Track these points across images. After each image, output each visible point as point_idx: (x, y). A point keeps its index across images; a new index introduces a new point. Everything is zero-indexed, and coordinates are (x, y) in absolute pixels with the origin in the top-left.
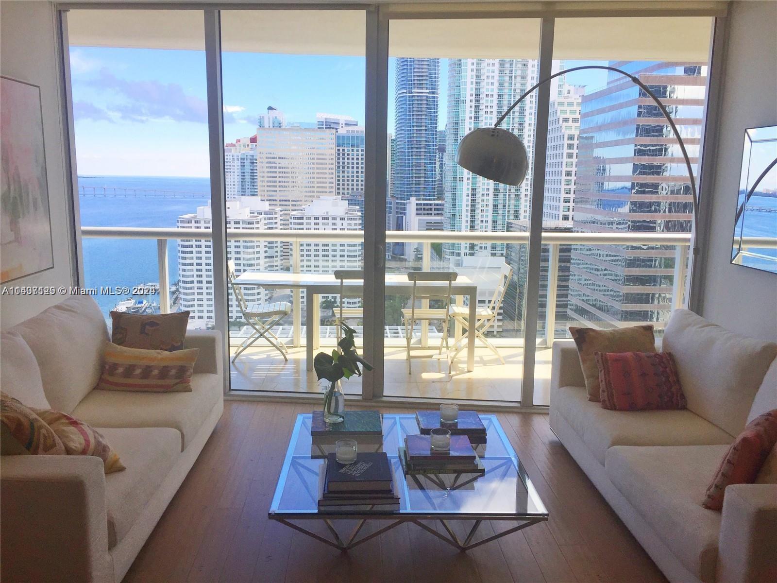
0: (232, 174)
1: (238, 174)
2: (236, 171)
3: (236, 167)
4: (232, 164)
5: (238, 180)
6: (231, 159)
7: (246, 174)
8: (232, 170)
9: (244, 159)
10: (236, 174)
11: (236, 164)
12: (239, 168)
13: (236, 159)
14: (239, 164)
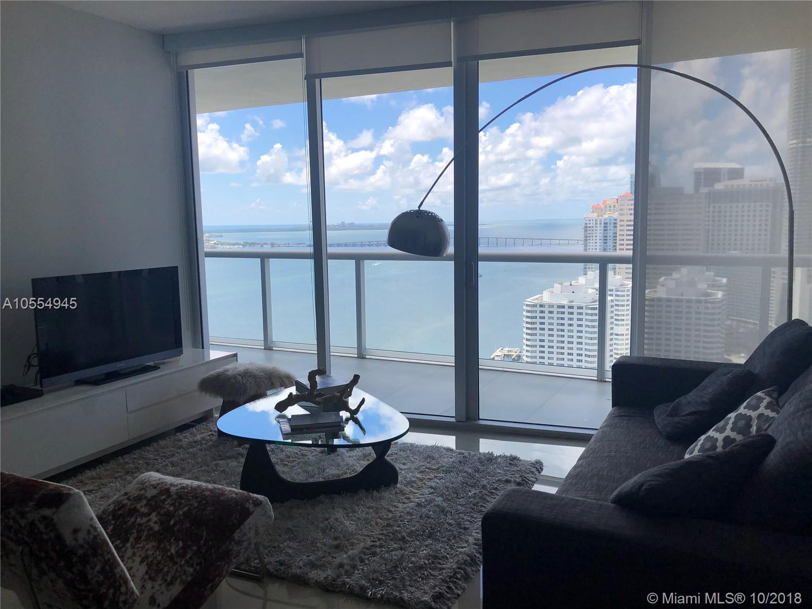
0: (594, 238)
1: (601, 238)
2: (598, 235)
3: (598, 232)
4: (594, 228)
5: (600, 244)
6: (594, 224)
7: (608, 238)
8: (594, 235)
9: (607, 223)
10: (598, 238)
11: (598, 228)
12: (601, 232)
13: (598, 224)
14: (602, 228)
